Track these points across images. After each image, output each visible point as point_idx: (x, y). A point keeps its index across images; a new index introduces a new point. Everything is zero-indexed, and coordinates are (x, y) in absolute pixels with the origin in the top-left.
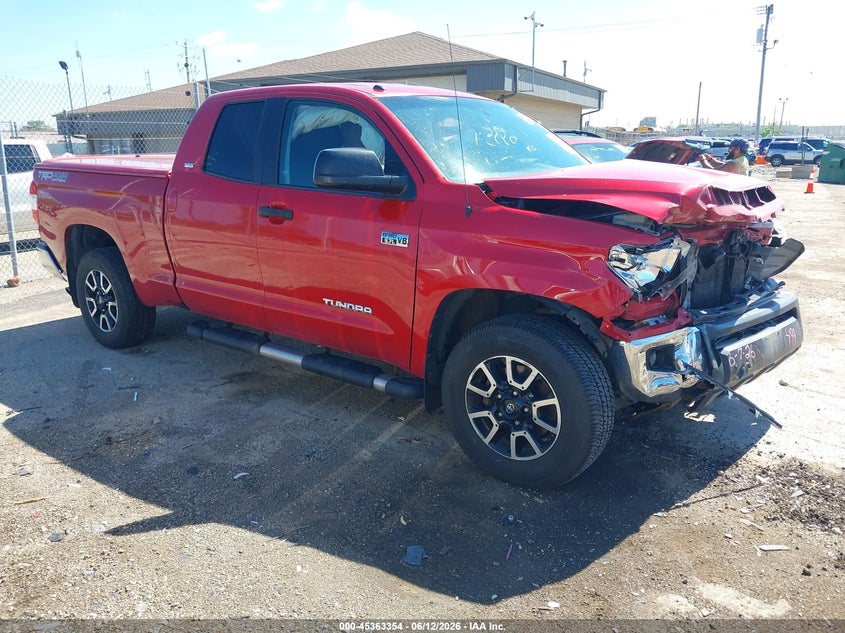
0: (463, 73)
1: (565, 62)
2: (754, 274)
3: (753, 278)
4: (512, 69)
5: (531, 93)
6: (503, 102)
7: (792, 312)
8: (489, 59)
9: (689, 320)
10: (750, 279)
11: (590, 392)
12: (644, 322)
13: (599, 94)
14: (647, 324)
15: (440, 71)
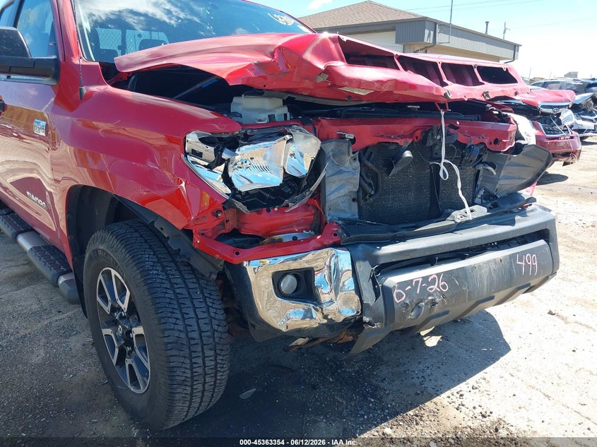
0: (393, 29)
1: (487, 23)
2: (489, 186)
3: (486, 191)
4: (433, 25)
5: (447, 45)
6: (426, 52)
7: (543, 233)
8: (413, 17)
9: (336, 239)
10: (482, 192)
11: (167, 326)
12: (277, 237)
13: (515, 47)
14: (280, 240)
15: (377, 28)
